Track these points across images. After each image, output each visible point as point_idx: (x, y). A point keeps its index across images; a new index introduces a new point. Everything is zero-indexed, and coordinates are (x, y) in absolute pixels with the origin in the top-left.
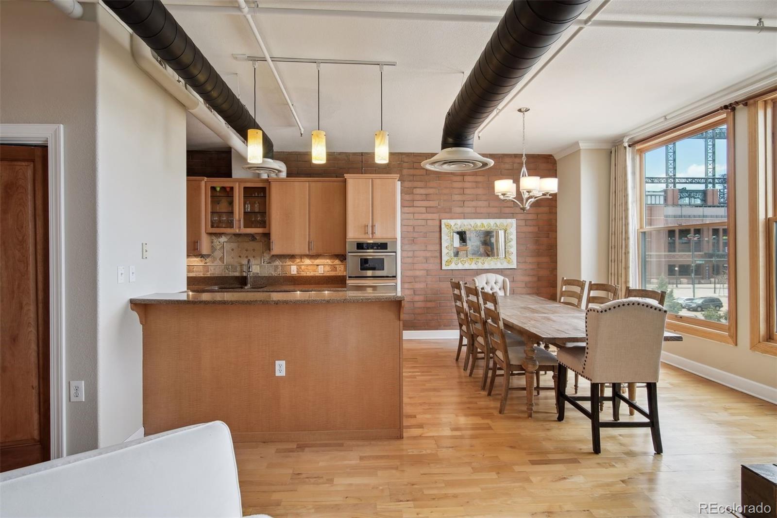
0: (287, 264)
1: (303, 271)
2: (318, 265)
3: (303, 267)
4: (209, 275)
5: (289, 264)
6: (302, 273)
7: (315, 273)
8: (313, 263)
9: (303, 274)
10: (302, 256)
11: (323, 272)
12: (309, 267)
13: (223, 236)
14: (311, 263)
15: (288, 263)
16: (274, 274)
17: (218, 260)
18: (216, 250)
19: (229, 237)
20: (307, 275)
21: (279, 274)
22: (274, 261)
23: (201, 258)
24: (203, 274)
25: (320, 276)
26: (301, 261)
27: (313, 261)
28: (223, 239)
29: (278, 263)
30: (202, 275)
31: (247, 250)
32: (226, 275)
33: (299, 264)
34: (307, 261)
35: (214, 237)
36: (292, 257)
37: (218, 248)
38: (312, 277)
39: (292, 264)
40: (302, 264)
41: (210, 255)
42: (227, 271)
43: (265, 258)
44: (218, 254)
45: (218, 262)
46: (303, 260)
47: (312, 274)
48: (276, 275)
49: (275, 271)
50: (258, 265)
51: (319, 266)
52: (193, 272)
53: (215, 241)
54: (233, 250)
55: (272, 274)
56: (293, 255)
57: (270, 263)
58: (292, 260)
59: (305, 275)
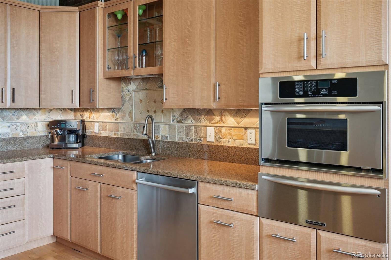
0: (201, 124)
1: (224, 138)
2: (246, 128)
3: (224, 130)
4: (119, 136)
5: (204, 124)
6: (222, 140)
7: (242, 142)
8: (238, 123)
9: (225, 143)
10: (222, 112)
11: (254, 142)
12: (233, 132)
13: (132, 83)
14: (236, 125)
15: (204, 122)
16: (186, 140)
17: (127, 115)
18: (125, 101)
19: (137, 83)
20: (230, 145)
21: (192, 140)
22: (185, 119)
23: (113, 112)
24: (114, 134)
25: (248, 148)
26: (221, 120)
27: (239, 119)
28: (132, 86)
29: (190, 122)
30: (113, 136)
31: (155, 102)
32: (135, 138)
33: (218, 125)
34: (230, 121)
35: (123, 85)
36: (209, 112)
37: (127, 99)
38: (237, 149)
39: (208, 124)
40: (222, 125)
41: (120, 108)
42: (135, 132)
43: (175, 114)
44: (127, 107)
45: (127, 119)
46: (223, 117)
47: (236, 143)
48: (188, 142)
49: (187, 135)
50: (166, 124)
51: (249, 131)
52: (106, 130)
53: (125, 89)
54: (141, 101)
55: (183, 140)
56: (210, 109)
57: (180, 121)
58: (209, 117)
59: (226, 144)
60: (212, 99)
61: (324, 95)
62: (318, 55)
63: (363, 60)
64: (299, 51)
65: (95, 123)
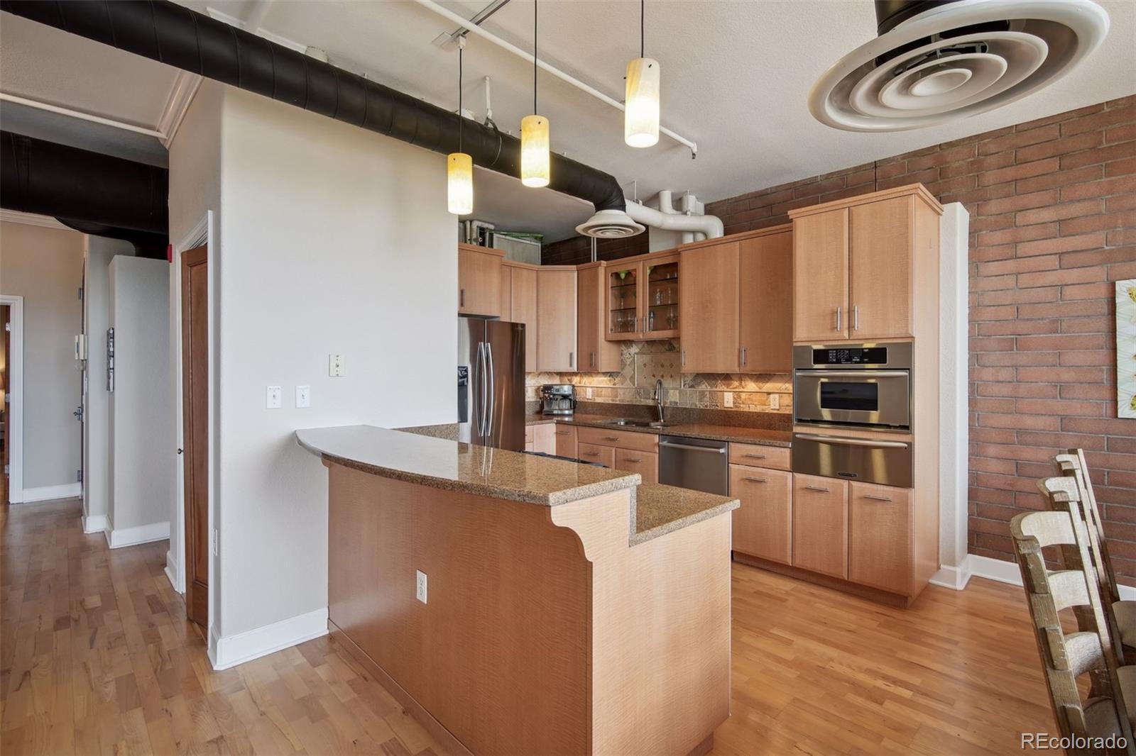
0: (718, 389)
1: (743, 403)
2: (769, 394)
3: (743, 396)
4: (618, 402)
5: (721, 389)
6: (742, 405)
7: (764, 407)
8: (760, 389)
9: (744, 408)
10: (741, 377)
11: (778, 408)
12: (754, 397)
13: (634, 345)
14: (758, 390)
15: (721, 387)
16: (700, 405)
17: (628, 380)
18: (626, 365)
19: (640, 346)
20: (751, 410)
21: (706, 406)
22: (699, 384)
23: (610, 376)
24: (612, 400)
25: (771, 413)
26: (741, 385)
27: (761, 384)
28: (634, 349)
29: (704, 387)
30: (611, 402)
31: (662, 366)
32: (638, 403)
33: (737, 390)
34: (751, 386)
35: (623, 348)
36: (727, 377)
37: (628, 363)
38: (759, 414)
39: (725, 389)
40: (741, 390)
41: (620, 373)
42: (638, 397)
43: (686, 379)
44: (628, 371)
45: (628, 384)
46: (743, 382)
47: (759, 409)
48: (702, 407)
49: (701, 400)
50: (676, 389)
51: (772, 396)
52: (601, 396)
53: (625, 352)
54: (645, 365)
55: (696, 406)
56: (727, 374)
57: (692, 387)
58: (727, 382)
59: (747, 410)
60: (736, 364)
61: (856, 362)
62: (851, 327)
63: (892, 332)
64: (832, 323)
65: (588, 389)
